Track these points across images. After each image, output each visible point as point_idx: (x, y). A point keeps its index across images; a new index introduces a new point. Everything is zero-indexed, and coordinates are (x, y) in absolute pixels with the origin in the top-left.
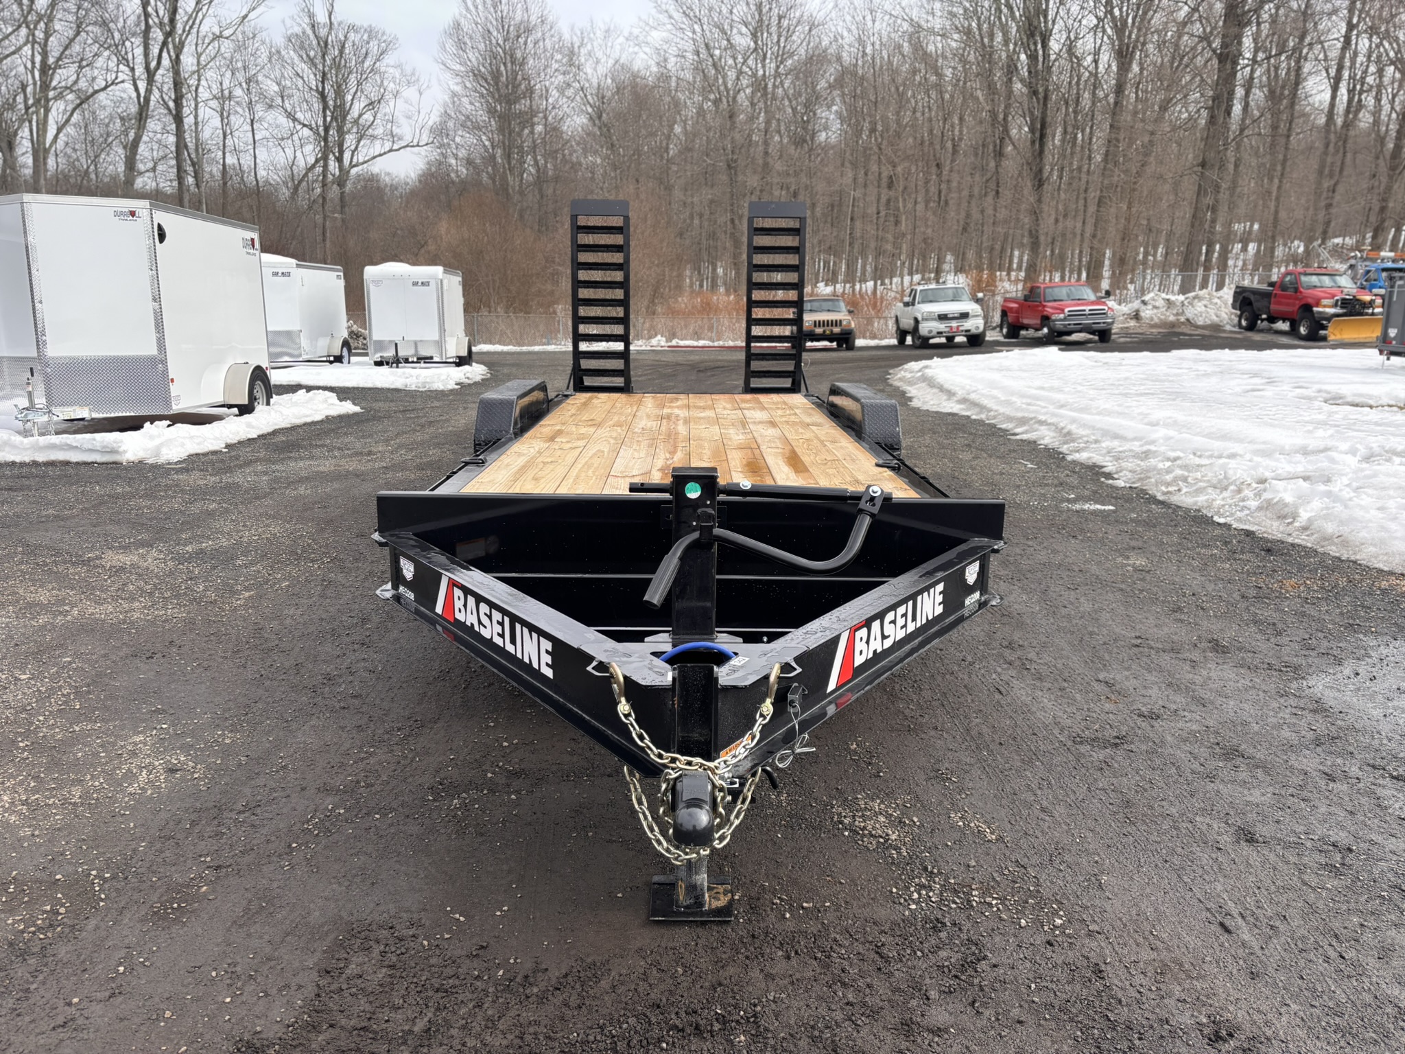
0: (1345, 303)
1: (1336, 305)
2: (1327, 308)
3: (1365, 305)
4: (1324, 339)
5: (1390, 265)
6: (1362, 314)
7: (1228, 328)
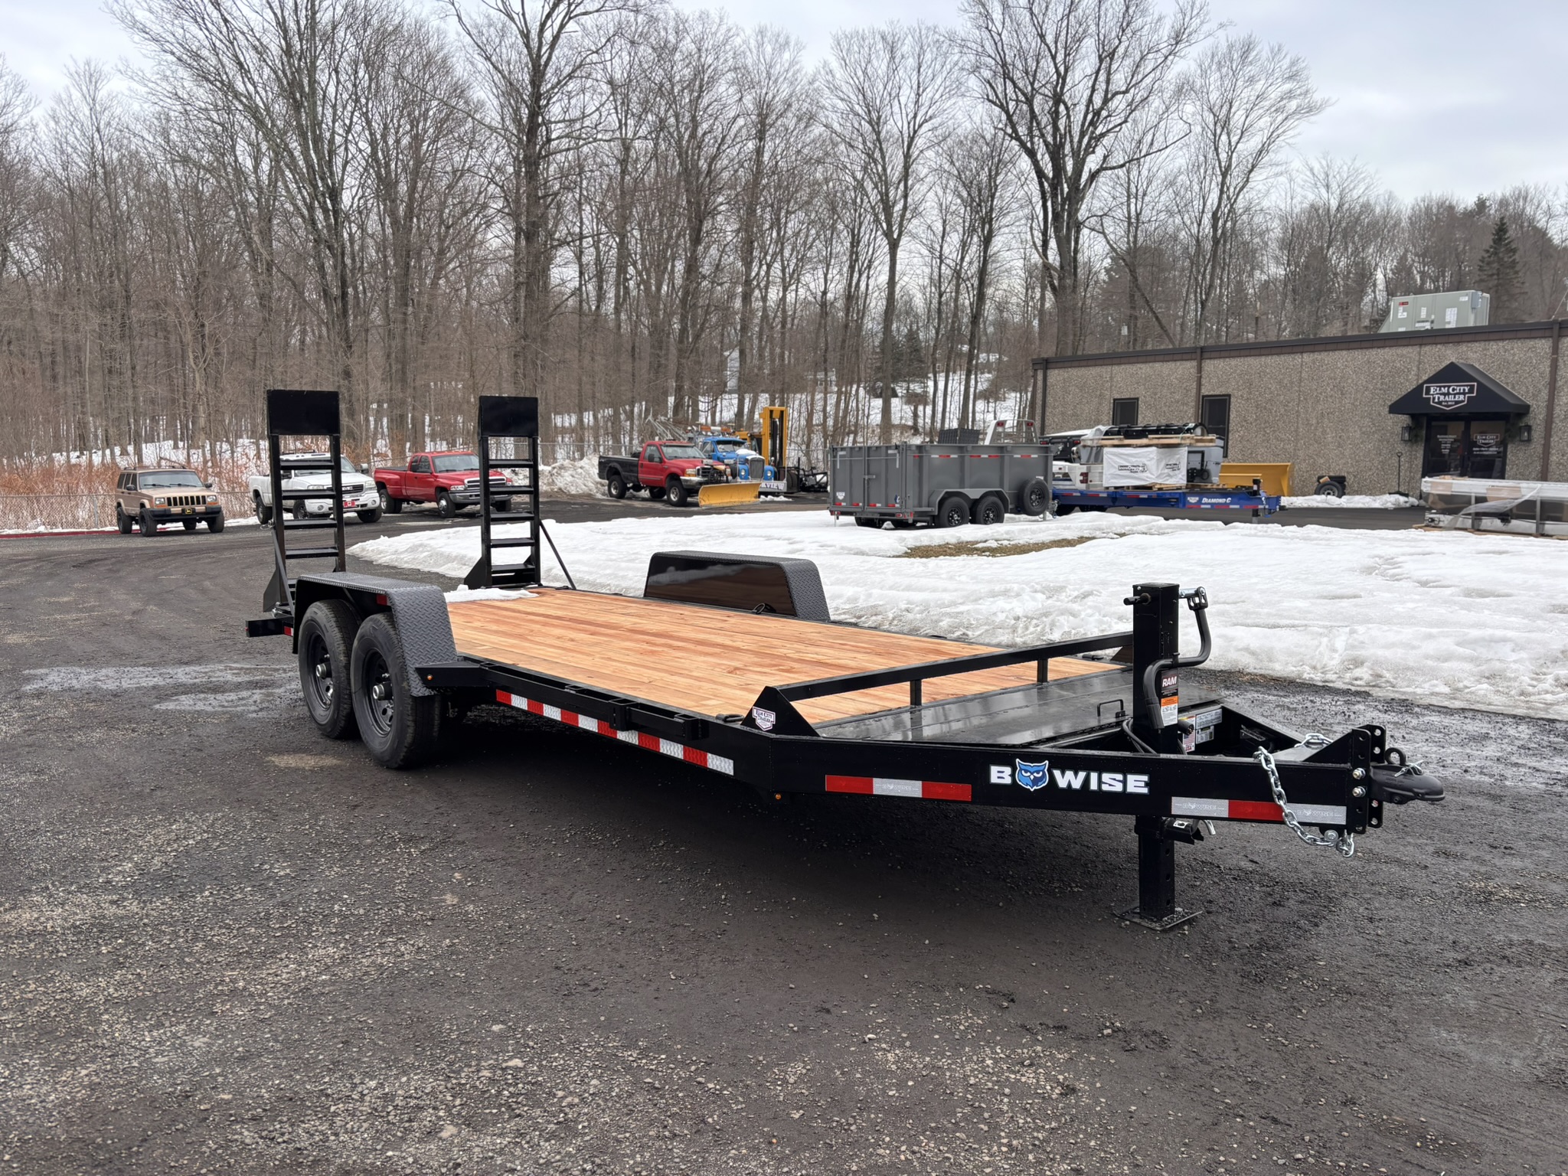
0: (705, 472)
1: (698, 474)
2: (692, 477)
3: (721, 473)
4: (696, 505)
5: (721, 438)
6: (720, 482)
7: (599, 496)
